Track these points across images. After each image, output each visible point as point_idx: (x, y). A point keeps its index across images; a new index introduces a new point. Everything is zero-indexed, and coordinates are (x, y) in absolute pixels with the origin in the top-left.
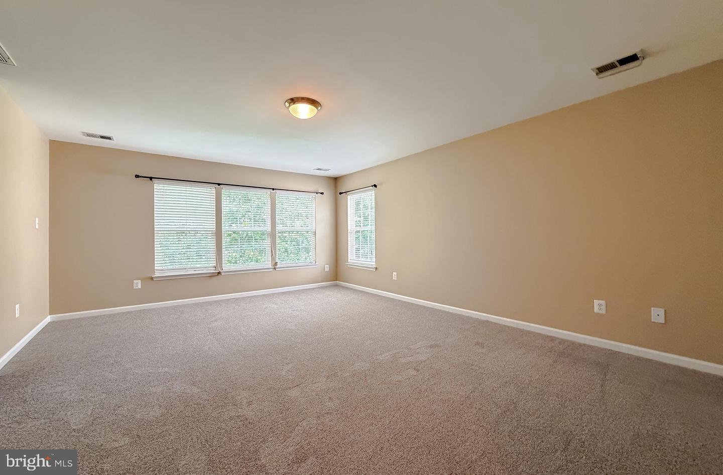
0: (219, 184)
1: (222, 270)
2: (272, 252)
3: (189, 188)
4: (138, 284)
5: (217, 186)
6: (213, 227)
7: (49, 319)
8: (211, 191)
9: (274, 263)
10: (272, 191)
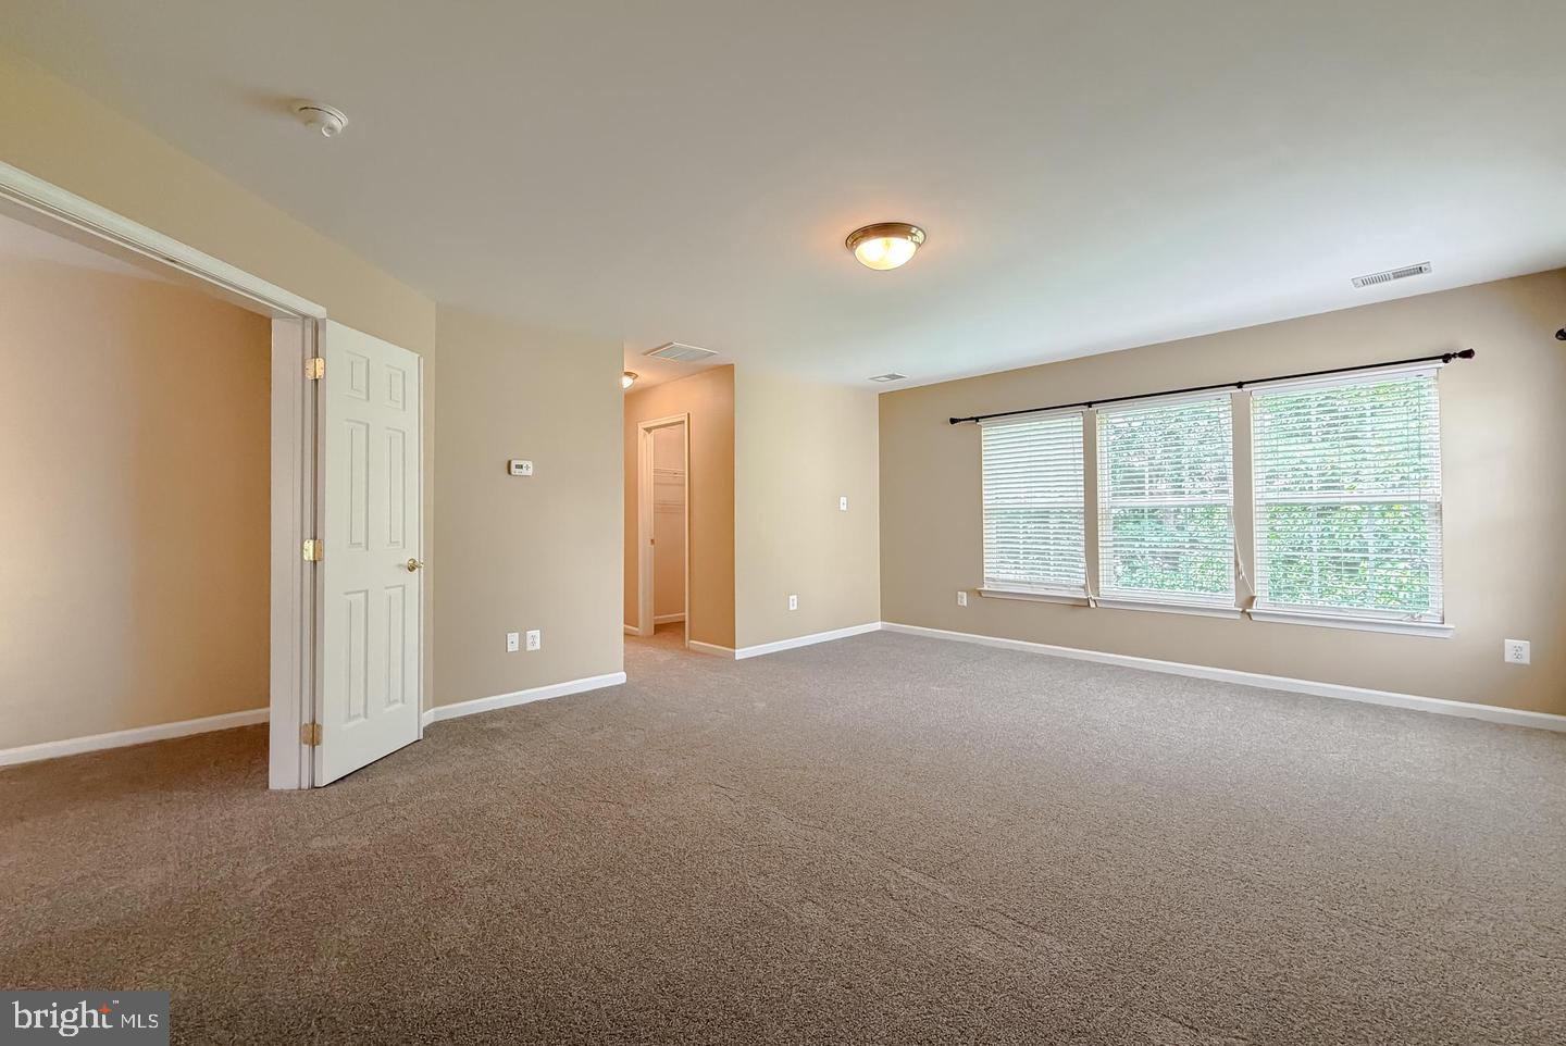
0: (1090, 404)
1: (1098, 595)
2: (1237, 564)
3: (1036, 425)
4: (963, 599)
5: (1085, 409)
6: (1079, 501)
7: (878, 626)
8: (1073, 423)
9: (1245, 596)
10: (1235, 390)
